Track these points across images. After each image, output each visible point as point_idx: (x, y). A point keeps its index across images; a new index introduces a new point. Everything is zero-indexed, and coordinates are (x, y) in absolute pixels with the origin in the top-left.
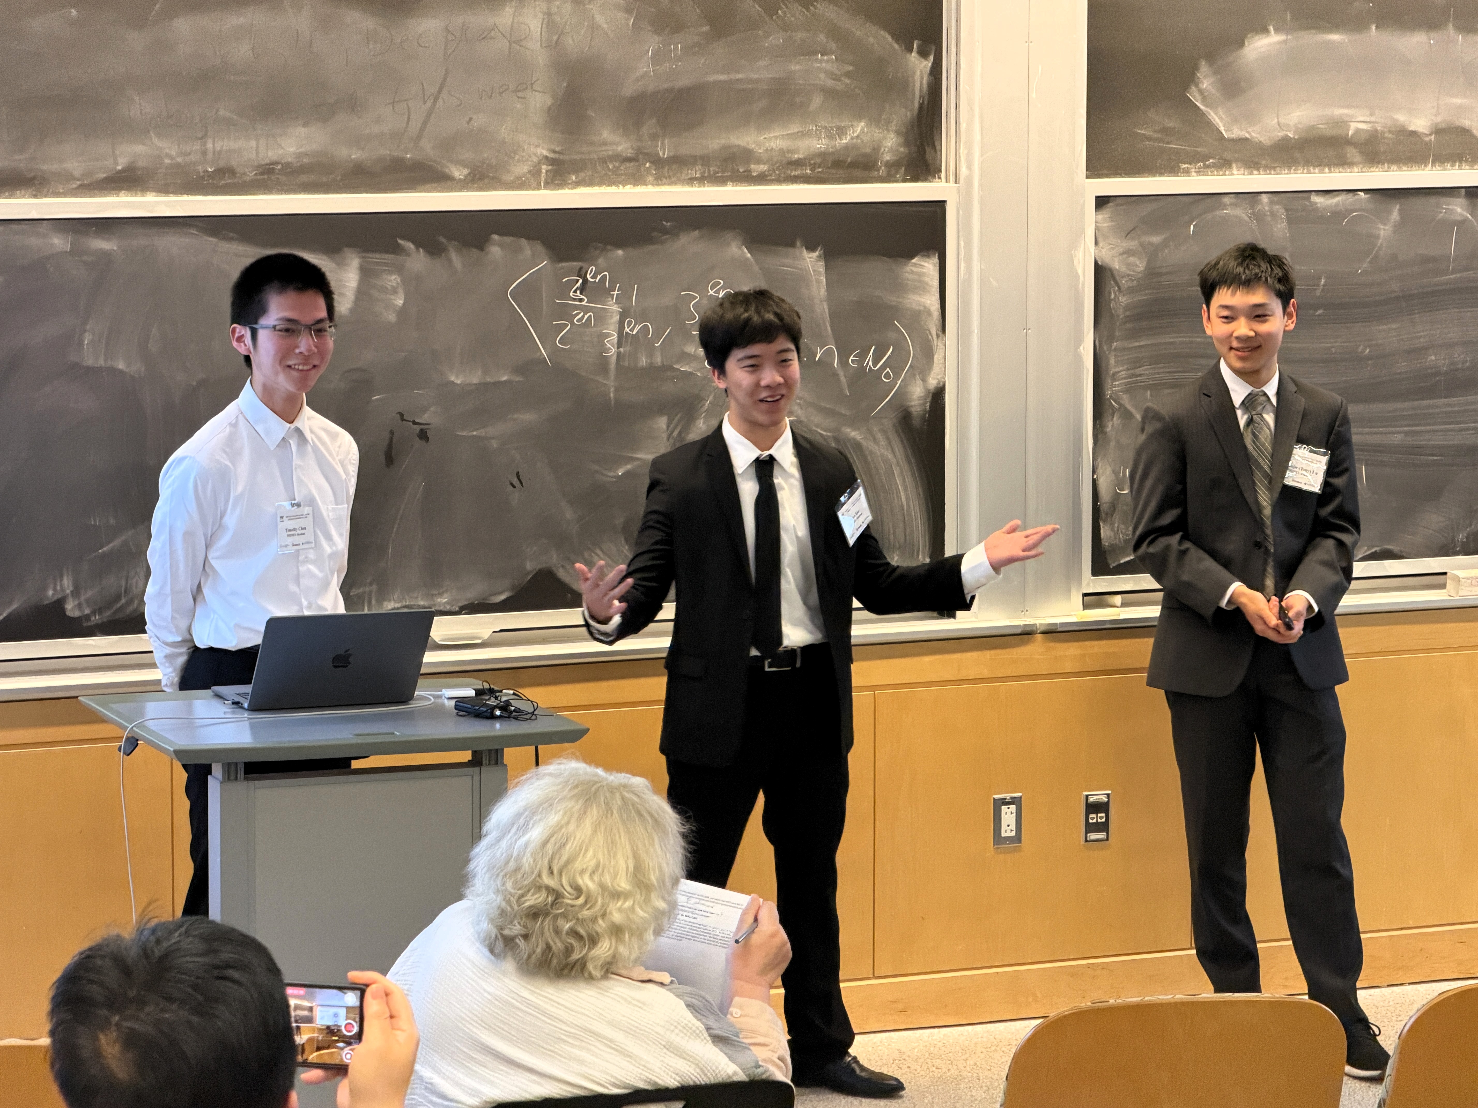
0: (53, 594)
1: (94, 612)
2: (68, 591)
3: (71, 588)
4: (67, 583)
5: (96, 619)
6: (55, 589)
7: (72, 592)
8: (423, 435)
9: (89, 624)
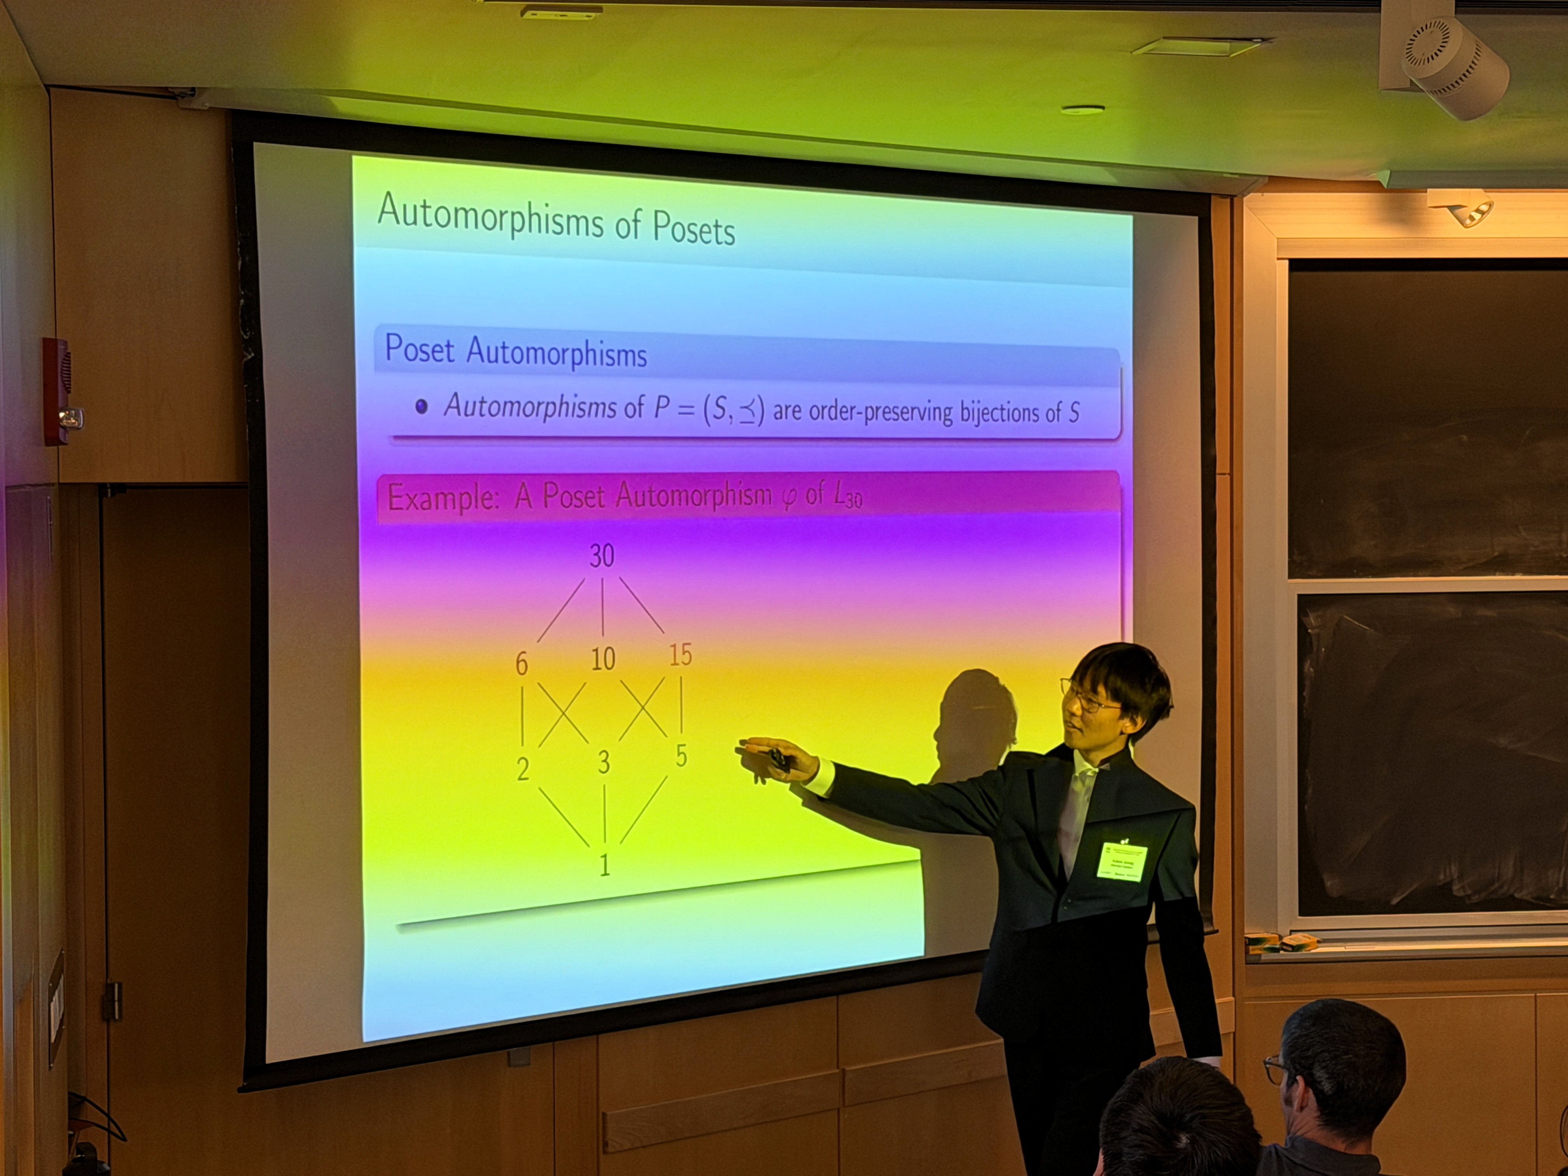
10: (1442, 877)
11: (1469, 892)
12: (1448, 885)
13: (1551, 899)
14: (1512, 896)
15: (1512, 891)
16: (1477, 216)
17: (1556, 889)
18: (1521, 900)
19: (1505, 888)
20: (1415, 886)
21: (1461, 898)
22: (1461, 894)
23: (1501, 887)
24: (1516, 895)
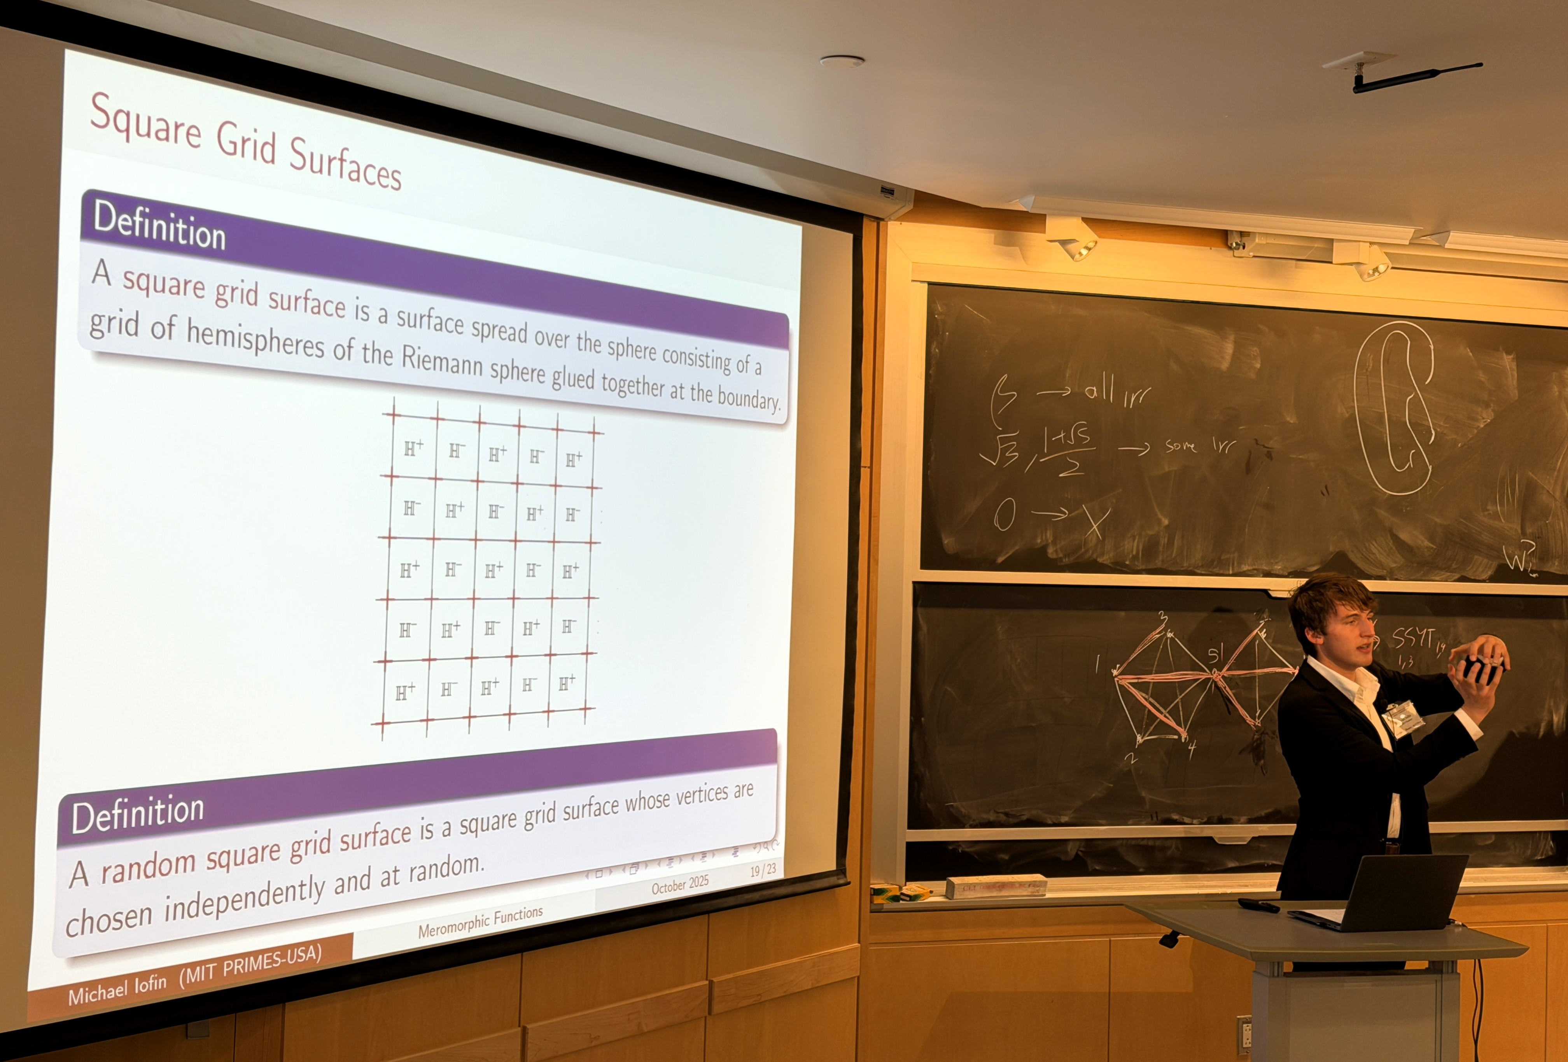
0: (1041, 542)
1: (1065, 556)
2: (1050, 541)
3: (1052, 539)
4: (1049, 535)
5: (1066, 561)
6: (1042, 539)
7: (1052, 541)
8: (1269, 455)
9: (1062, 564)
10: (1039, 541)
11: (1061, 555)
12: (1044, 548)
13: (1127, 565)
14: (1095, 561)
15: (1095, 556)
16: (1084, 252)
17: (1131, 556)
18: (1102, 564)
19: (1091, 552)
20: (1017, 548)
21: (1056, 559)
22: (1054, 556)
23: (1087, 551)
24: (1098, 560)
